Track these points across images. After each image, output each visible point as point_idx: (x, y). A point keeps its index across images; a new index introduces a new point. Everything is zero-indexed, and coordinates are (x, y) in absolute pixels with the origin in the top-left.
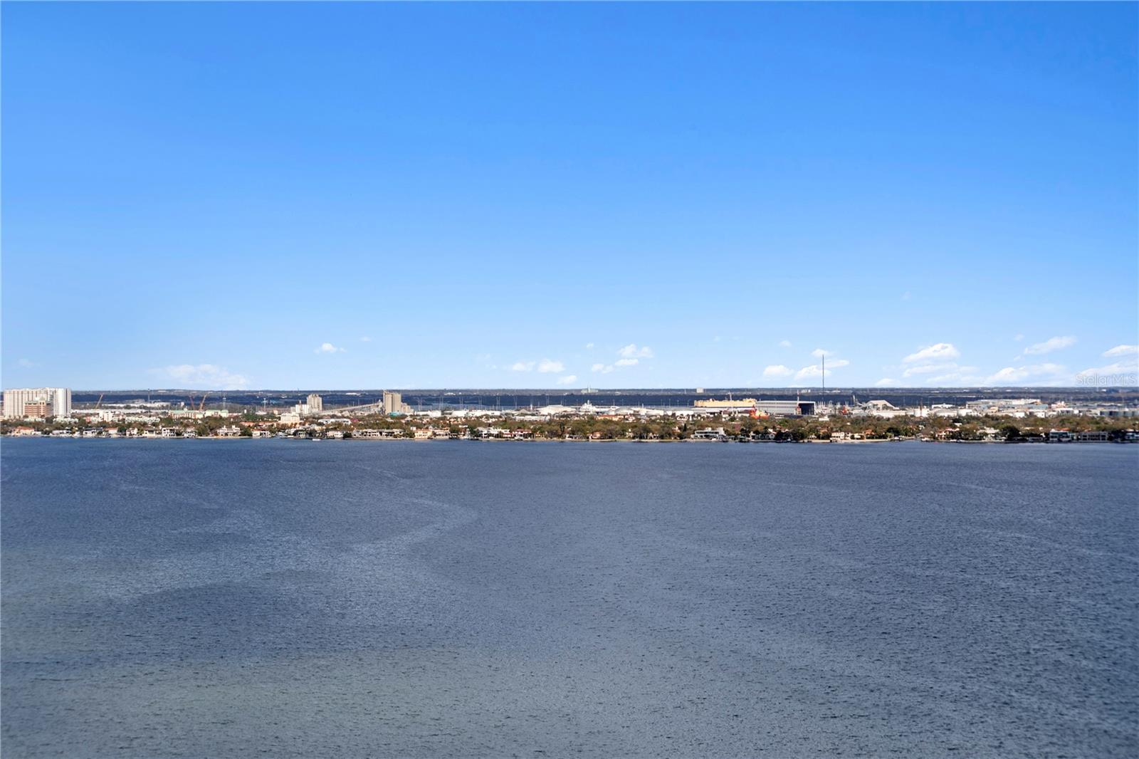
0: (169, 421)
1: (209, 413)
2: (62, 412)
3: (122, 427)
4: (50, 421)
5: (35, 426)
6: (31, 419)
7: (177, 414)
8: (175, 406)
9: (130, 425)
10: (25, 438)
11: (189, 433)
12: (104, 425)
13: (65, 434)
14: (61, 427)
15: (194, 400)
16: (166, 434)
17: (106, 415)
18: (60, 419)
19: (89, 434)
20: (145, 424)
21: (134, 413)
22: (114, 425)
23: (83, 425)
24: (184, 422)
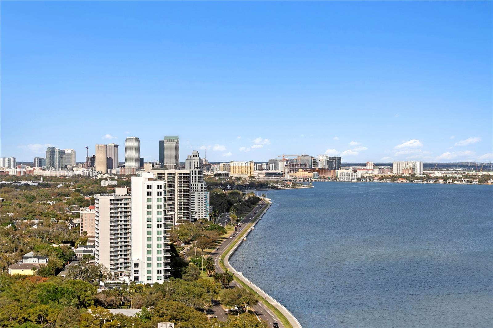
0: (466, 177)
1: (485, 173)
2: (418, 172)
3: (445, 179)
4: (413, 176)
5: (407, 178)
6: (405, 175)
7: (470, 173)
8: (469, 170)
9: (449, 178)
10: (402, 183)
11: (475, 182)
12: (437, 178)
13: (420, 182)
14: (418, 178)
15: (477, 167)
16: (465, 182)
17: (438, 173)
18: (418, 175)
19: (431, 182)
20: (455, 178)
21: (451, 173)
22: (442, 178)
23: (428, 178)
24: (473, 177)
